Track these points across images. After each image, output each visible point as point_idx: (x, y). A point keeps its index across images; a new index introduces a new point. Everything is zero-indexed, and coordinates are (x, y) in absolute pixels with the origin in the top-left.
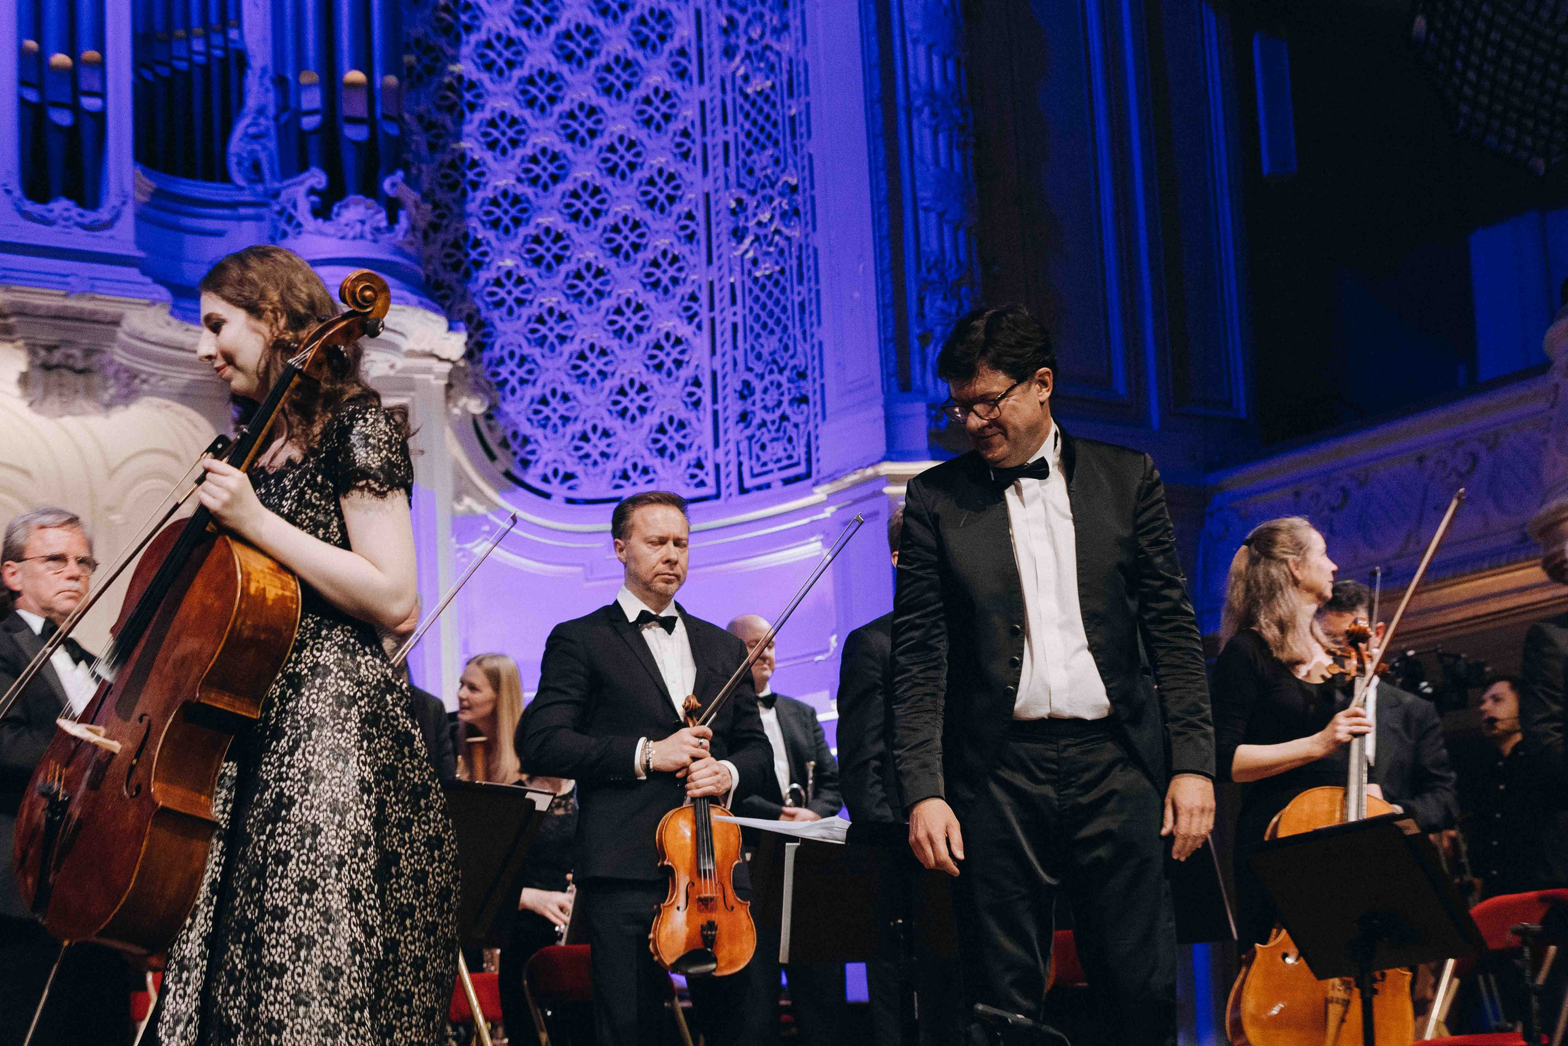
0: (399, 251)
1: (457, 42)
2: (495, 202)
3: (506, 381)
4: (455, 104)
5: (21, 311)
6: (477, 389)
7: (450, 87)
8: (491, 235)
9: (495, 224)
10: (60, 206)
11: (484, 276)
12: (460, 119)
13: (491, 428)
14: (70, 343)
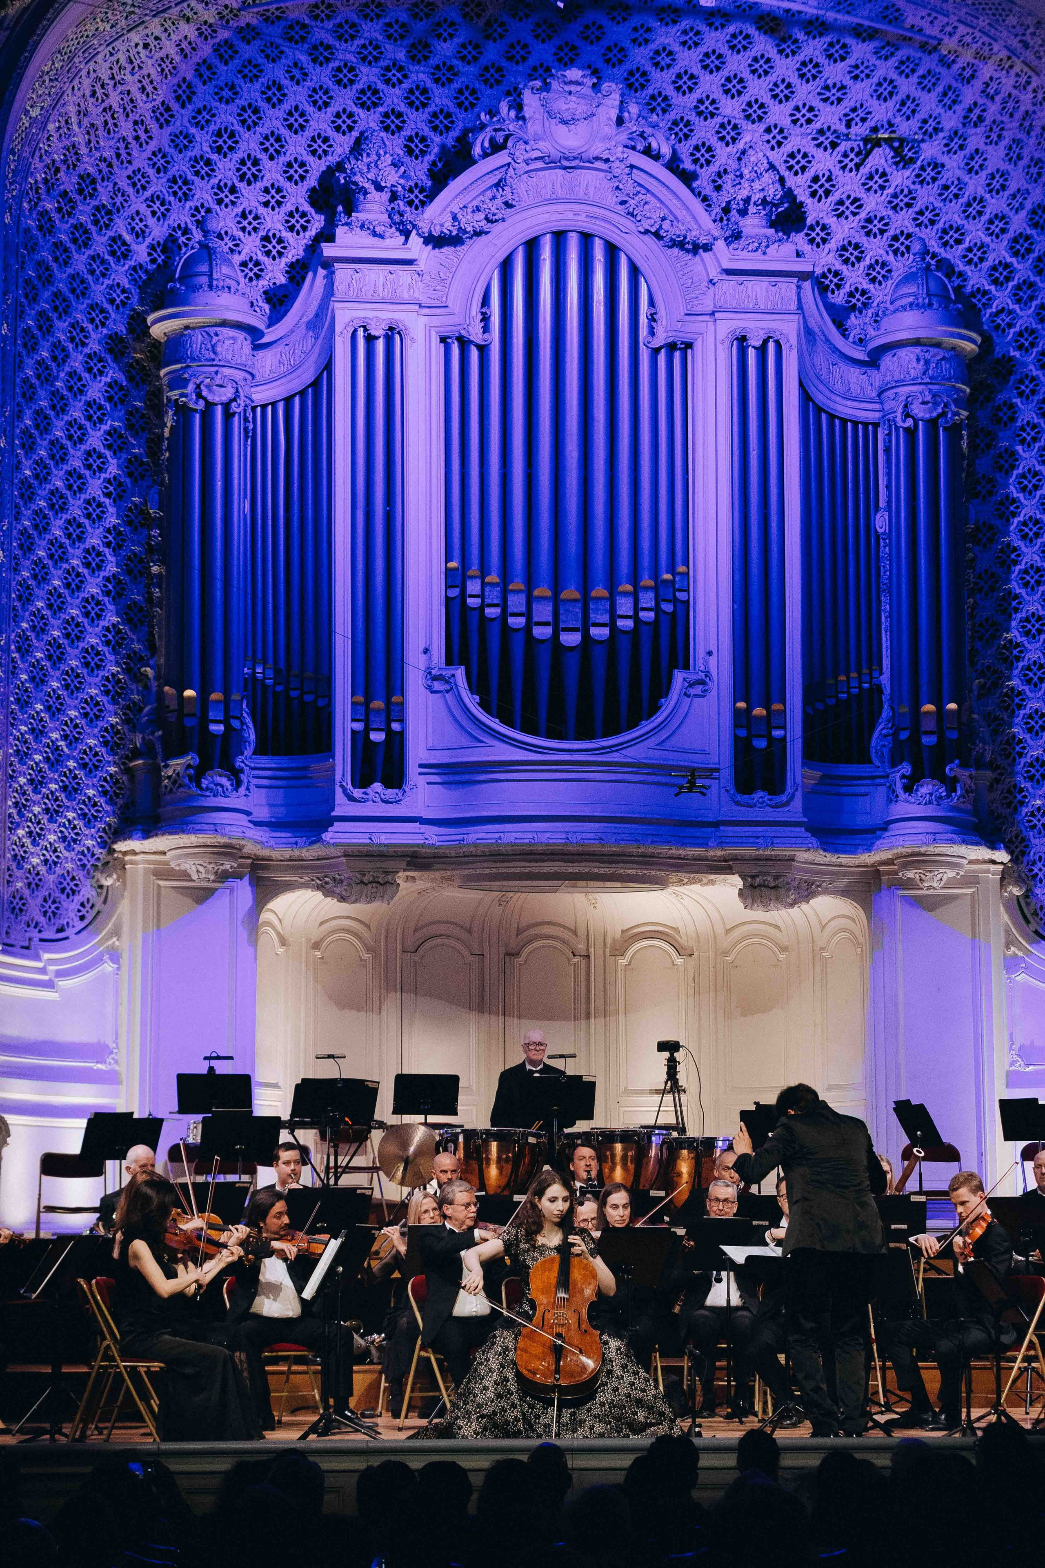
0: (953, 809)
1: (1011, 667)
2: (1031, 765)
3: (1037, 874)
4: (1010, 705)
5: (735, 859)
6: (1020, 881)
7: (1006, 694)
8: (1029, 785)
9: (1031, 778)
10: (758, 795)
11: (1025, 810)
12: (1012, 715)
13: (1028, 904)
14: (765, 874)
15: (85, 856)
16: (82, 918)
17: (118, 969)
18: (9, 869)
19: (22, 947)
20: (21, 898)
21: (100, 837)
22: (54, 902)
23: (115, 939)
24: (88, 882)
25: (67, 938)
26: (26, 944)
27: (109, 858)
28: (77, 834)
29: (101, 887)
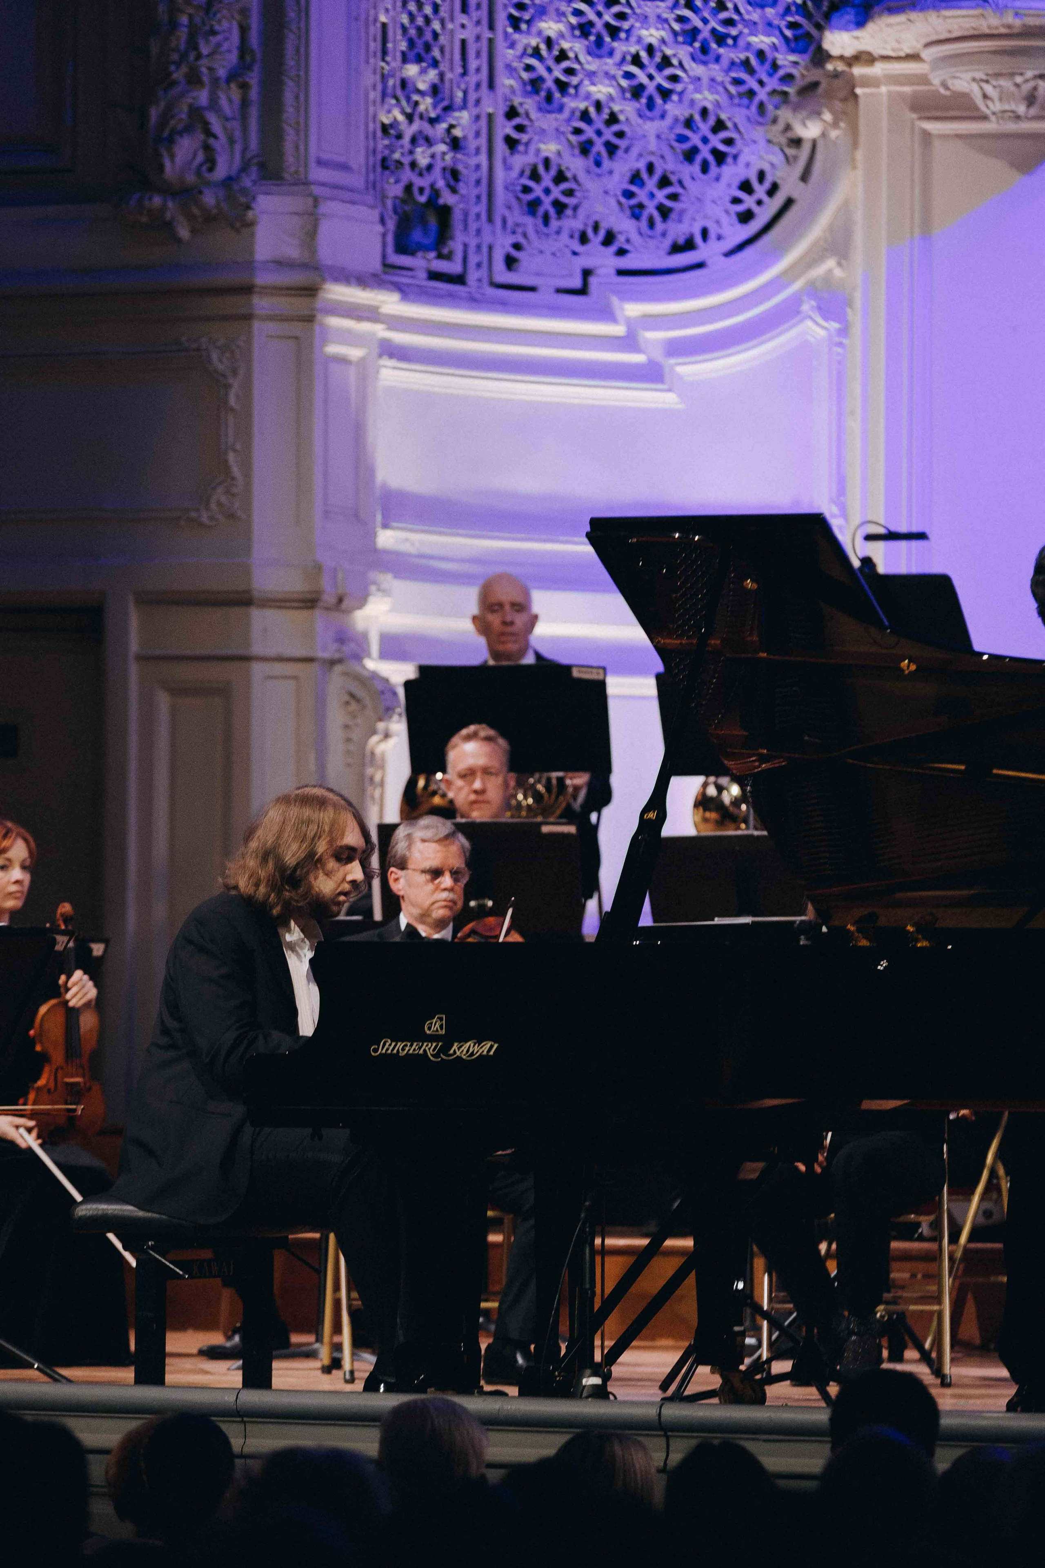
15: (751, 71)
16: (746, 217)
17: (844, 331)
18: (512, 113)
19: (559, 291)
20: (560, 178)
21: (792, 26)
22: (664, 182)
23: (831, 263)
24: (759, 133)
25: (700, 265)
26: (577, 283)
27: (814, 75)
28: (730, 22)
29: (797, 142)
